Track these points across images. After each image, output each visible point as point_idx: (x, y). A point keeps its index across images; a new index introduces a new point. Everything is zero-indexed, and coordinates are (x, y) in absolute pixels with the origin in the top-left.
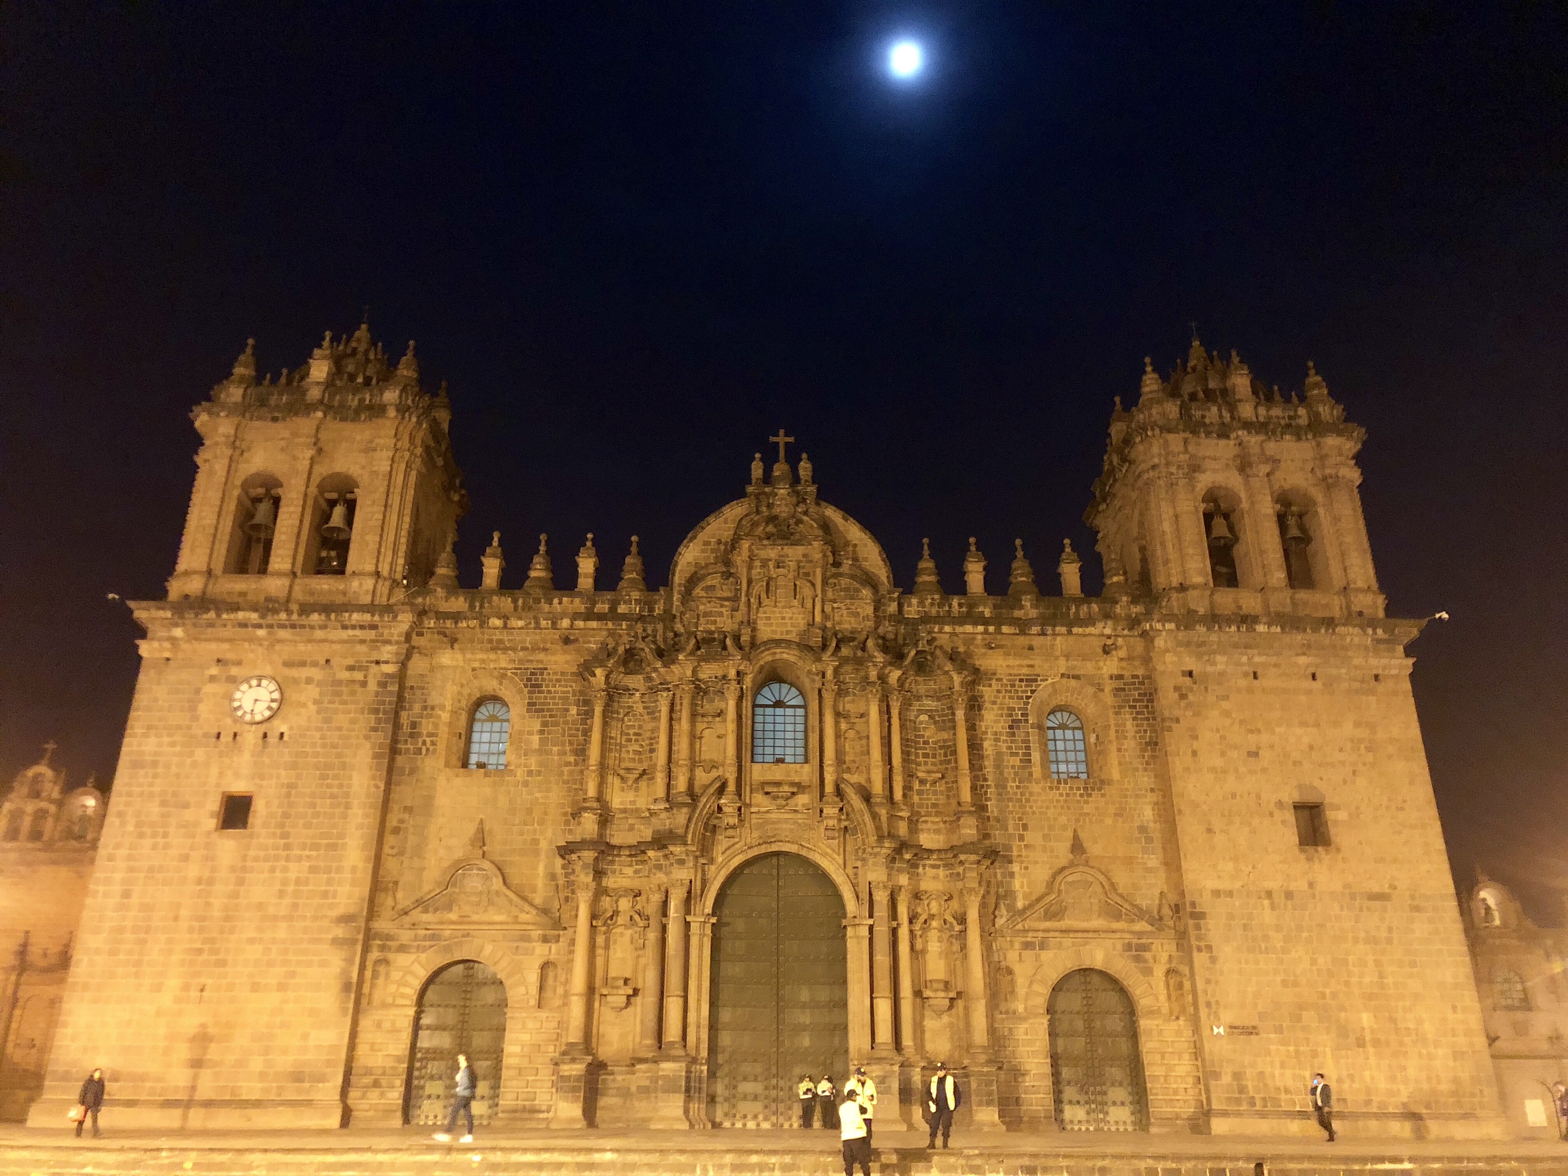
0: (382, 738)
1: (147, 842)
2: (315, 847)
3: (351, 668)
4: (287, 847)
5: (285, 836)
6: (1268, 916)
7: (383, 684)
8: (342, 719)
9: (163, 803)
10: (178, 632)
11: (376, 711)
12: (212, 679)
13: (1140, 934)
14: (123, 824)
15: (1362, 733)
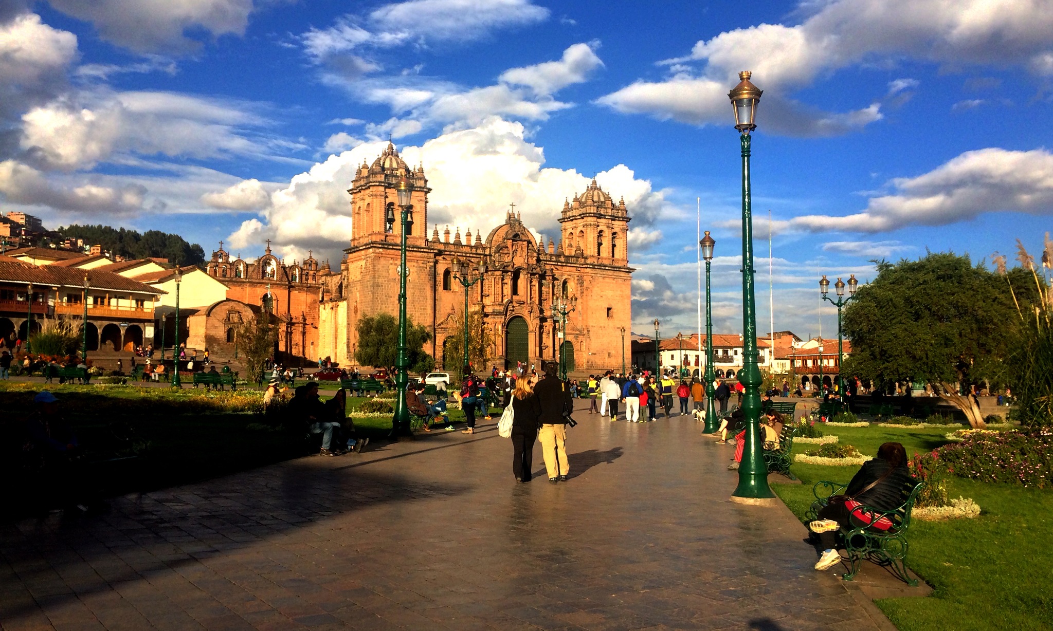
0: (432, 282)
1: (384, 306)
2: (421, 309)
3: (423, 263)
4: (415, 309)
5: (414, 306)
6: (600, 331)
7: (430, 268)
8: (422, 277)
9: (386, 296)
10: (381, 250)
11: (429, 275)
12: (391, 264)
13: (577, 334)
14: (378, 301)
15: (621, 293)
